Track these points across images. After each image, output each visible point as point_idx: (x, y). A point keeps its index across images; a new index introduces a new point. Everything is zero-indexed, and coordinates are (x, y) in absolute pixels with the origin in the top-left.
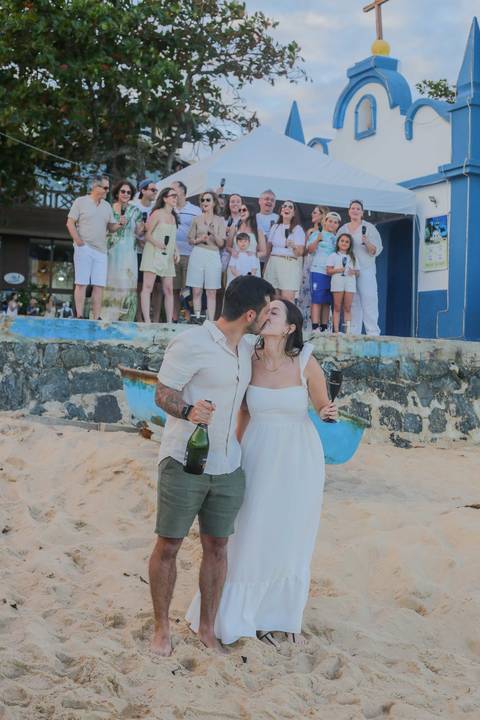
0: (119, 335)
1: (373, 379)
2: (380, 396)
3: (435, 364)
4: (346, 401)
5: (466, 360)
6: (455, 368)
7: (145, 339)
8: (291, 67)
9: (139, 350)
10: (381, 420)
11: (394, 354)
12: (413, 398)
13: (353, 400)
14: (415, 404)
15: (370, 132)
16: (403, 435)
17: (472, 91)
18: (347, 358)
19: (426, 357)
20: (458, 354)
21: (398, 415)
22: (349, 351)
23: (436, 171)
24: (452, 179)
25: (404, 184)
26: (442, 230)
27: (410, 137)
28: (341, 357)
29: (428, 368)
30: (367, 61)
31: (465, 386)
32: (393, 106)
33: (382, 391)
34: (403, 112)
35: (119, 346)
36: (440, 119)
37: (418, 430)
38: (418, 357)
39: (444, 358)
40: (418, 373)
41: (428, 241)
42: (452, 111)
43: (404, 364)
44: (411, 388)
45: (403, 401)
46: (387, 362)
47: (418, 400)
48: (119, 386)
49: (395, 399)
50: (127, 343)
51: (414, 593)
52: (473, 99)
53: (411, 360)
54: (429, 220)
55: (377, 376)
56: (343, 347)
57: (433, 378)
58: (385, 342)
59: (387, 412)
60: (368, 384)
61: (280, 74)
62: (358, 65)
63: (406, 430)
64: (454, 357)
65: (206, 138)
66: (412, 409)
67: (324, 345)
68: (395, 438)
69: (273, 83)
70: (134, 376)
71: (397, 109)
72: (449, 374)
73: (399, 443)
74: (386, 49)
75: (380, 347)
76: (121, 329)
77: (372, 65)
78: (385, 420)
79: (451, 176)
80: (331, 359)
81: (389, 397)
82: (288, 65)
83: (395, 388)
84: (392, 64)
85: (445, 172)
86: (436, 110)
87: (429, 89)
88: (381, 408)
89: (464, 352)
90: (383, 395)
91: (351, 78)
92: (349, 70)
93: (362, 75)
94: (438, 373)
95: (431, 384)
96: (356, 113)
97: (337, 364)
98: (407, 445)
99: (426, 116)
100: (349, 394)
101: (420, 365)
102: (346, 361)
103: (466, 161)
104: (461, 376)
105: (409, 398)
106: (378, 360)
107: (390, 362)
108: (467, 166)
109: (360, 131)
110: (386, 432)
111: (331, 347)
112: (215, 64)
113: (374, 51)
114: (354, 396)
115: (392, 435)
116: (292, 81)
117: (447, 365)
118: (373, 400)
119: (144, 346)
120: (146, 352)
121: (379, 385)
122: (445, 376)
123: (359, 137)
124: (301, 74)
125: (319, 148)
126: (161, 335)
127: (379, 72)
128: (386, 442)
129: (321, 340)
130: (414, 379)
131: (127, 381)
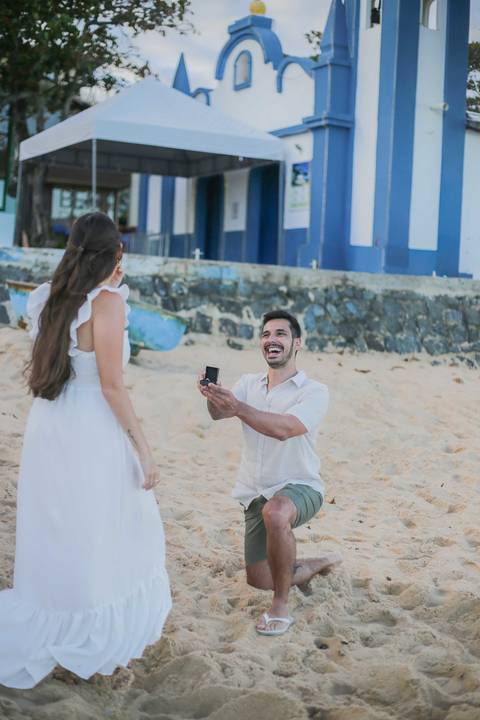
0: (8, 258)
1: (215, 296)
2: (220, 309)
3: (267, 286)
4: (192, 313)
5: (293, 283)
6: (284, 289)
7: (28, 262)
8: (181, 19)
9: (25, 270)
10: (221, 329)
11: (233, 276)
12: (248, 312)
13: (198, 314)
14: (249, 316)
15: (246, 84)
16: (237, 341)
17: (332, 51)
18: (194, 278)
19: (260, 280)
20: (287, 278)
21: (234, 325)
22: (196, 274)
23: (301, 123)
24: (314, 129)
25: (273, 133)
26: (306, 174)
27: (280, 90)
28: (189, 279)
29: (260, 288)
30: (245, 20)
31: (291, 303)
32: (267, 61)
33: (222, 305)
34: (275, 68)
35: (9, 267)
36: (306, 76)
37: (250, 336)
38: (253, 280)
39: (275, 280)
40: (253, 292)
41: (294, 184)
42: (315, 69)
43: (242, 285)
44: (245, 304)
45: (239, 313)
46: (227, 283)
47: (251, 314)
48: (8, 298)
49: (233, 312)
50: (14, 264)
51: (199, 426)
52: (333, 59)
53: (247, 281)
54: (295, 165)
55: (218, 293)
56: (191, 270)
57: (266, 297)
58: (227, 267)
59: (225, 322)
60: (211, 300)
61: (172, 26)
62: (238, 23)
63: (240, 336)
64: (283, 280)
65: (102, 83)
66: (246, 320)
67: (176, 268)
68: (231, 342)
69: (164, 35)
70: (17, 287)
71: (271, 64)
72: (279, 293)
73: (235, 346)
74: (263, 9)
75: (221, 271)
76: (10, 253)
77: (249, 23)
78: (224, 328)
79: (312, 126)
80: (180, 280)
81: (227, 310)
82: (177, 18)
83: (232, 304)
84: (267, 23)
85: (309, 122)
86: (303, 67)
87: (317, 39)
88: (221, 320)
89: (291, 276)
90: (223, 309)
91: (231, 34)
92: (230, 27)
93: (239, 33)
94: (269, 293)
95: (264, 301)
96: (235, 66)
97: (186, 284)
98: (239, 347)
99: (294, 72)
100: (194, 307)
101: (255, 286)
102: (193, 281)
103: (325, 114)
104: (290, 295)
105: (244, 312)
106: (220, 281)
107: (229, 283)
108: (326, 118)
109: (238, 83)
110: (224, 338)
111: (181, 270)
112: (111, 15)
113: (252, 10)
114: (199, 309)
115: (228, 341)
116: (182, 33)
117: (277, 286)
118: (215, 313)
119: (29, 267)
120: (30, 271)
121: (221, 301)
122: (275, 295)
123: (237, 88)
124: (190, 27)
125: (202, 97)
126: (42, 259)
127: (256, 30)
128: (223, 345)
129: (173, 265)
130: (249, 296)
131: (12, 291)
